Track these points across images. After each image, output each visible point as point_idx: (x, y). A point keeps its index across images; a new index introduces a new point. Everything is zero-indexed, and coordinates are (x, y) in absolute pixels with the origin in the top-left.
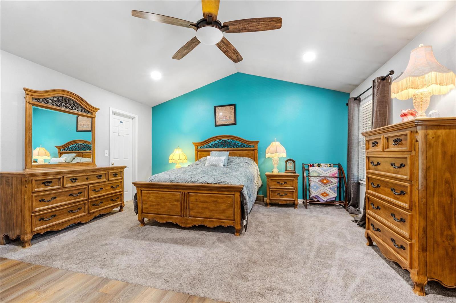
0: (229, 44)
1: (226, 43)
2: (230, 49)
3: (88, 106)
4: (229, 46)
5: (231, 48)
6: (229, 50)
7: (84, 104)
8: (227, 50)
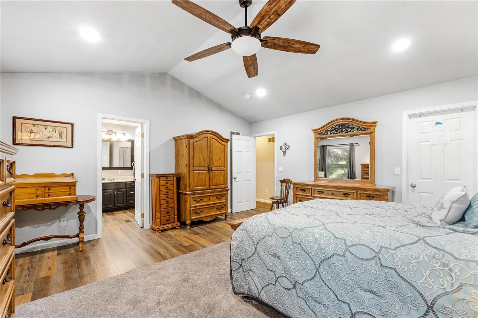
0: (261, 14)
1: (259, 19)
2: (270, 11)
3: (362, 124)
4: (264, 13)
5: (268, 9)
6: (273, 11)
7: (358, 123)
8: (272, 14)
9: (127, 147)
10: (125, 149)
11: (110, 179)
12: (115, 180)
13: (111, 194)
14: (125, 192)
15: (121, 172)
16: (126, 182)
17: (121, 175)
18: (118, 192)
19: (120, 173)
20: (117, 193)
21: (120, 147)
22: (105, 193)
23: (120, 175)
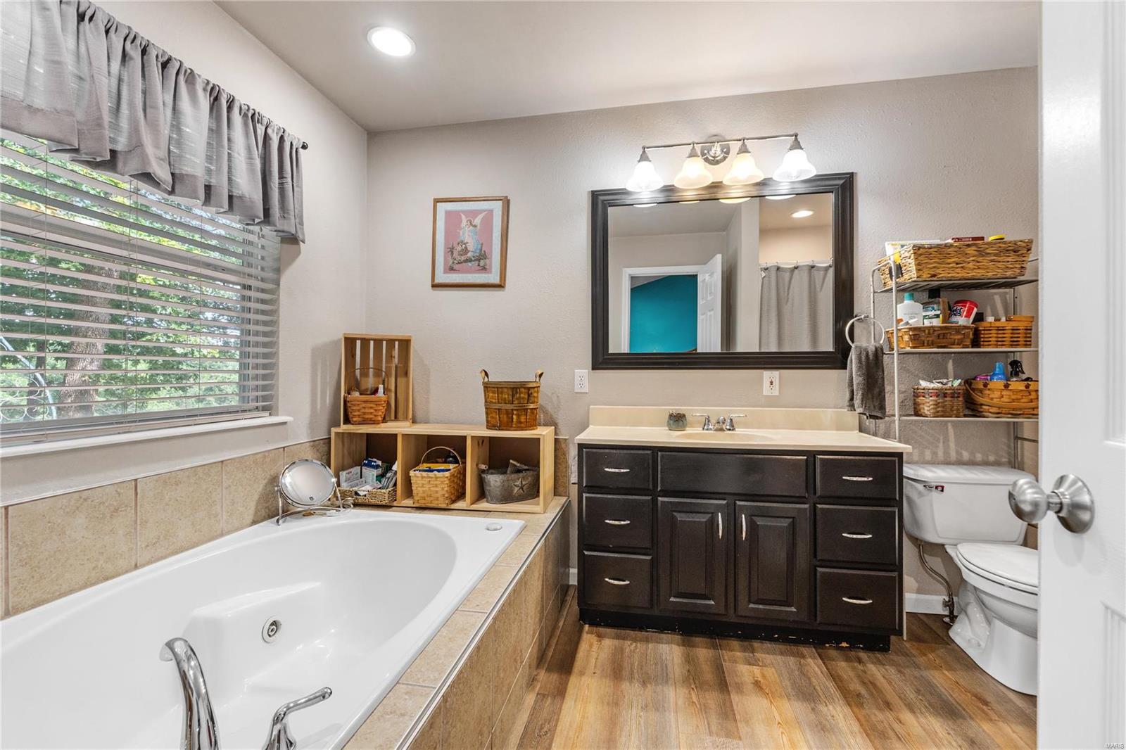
9: (796, 268)
10: (787, 275)
11: (713, 421)
12: (739, 431)
13: (712, 523)
14: (805, 527)
15: (776, 383)
16: (811, 455)
17: (772, 402)
18: (760, 522)
19: (766, 390)
20: (752, 526)
21: (766, 269)
22: (680, 517)
23: (767, 396)
